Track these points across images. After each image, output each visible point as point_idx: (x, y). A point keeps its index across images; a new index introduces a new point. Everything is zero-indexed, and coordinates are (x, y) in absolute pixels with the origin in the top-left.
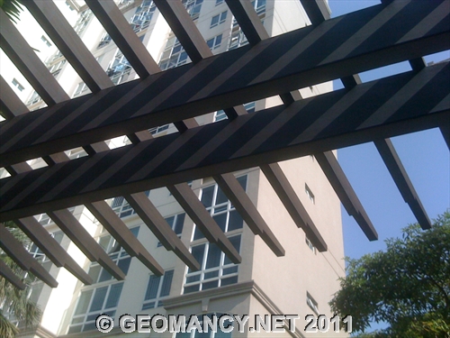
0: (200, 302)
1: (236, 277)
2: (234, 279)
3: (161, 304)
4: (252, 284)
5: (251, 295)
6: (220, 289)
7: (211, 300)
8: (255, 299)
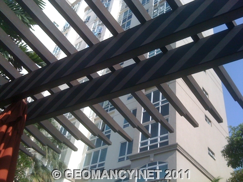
0: (149, 156)
1: (168, 142)
2: (167, 143)
3: (128, 158)
4: (177, 145)
5: (177, 151)
6: (159, 149)
7: (155, 155)
8: (179, 153)
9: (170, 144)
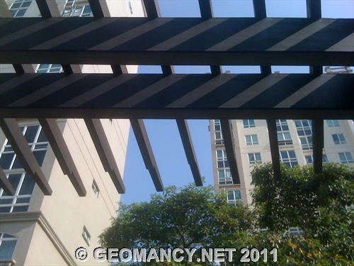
9: (30, 210)
